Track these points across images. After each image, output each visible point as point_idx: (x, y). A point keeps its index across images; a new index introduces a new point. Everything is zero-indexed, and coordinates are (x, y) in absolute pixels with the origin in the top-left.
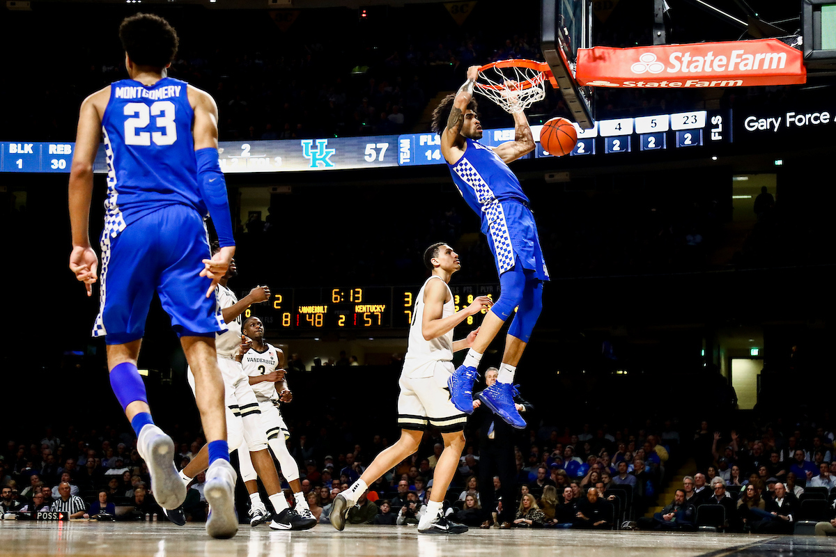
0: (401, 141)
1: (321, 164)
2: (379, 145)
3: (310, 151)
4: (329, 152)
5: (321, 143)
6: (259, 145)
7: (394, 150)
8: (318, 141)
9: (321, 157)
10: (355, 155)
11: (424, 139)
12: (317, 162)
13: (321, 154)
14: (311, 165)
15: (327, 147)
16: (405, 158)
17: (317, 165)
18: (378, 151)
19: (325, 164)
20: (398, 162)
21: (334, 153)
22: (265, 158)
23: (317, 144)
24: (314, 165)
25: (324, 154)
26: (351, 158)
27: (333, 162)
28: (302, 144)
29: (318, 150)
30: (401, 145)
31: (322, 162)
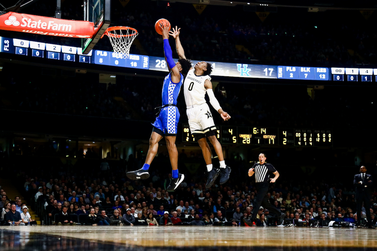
0: (279, 68)
1: (245, 75)
2: (269, 69)
3: (241, 69)
4: (249, 70)
5: (245, 66)
6: (219, 64)
7: (276, 72)
8: (244, 65)
9: (245, 72)
10: (259, 72)
11: (288, 68)
12: (243, 74)
13: (245, 70)
14: (241, 74)
16: (280, 76)
17: (243, 75)
18: (269, 72)
19: (246, 75)
20: (277, 77)
21: (250, 71)
22: (222, 70)
23: (243, 66)
24: (242, 75)
25: (246, 71)
26: (257, 73)
27: (250, 74)
28: (237, 66)
29: (244, 69)
30: (279, 70)
31: (245, 74)
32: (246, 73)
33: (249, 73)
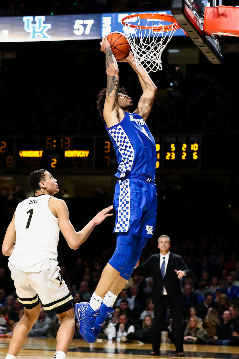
0: (104, 18)
1: (39, 36)
2: (86, 22)
3: (31, 25)
4: (46, 27)
5: (40, 20)
7: (98, 26)
8: (37, 18)
9: (40, 30)
10: (66, 29)
11: (122, 16)
13: (39, 27)
14: (31, 36)
15: (44, 23)
16: (106, 33)
17: (36, 37)
18: (85, 26)
19: (42, 36)
20: (101, 35)
21: (50, 27)
23: (36, 20)
24: (34, 37)
25: (42, 28)
26: (62, 31)
27: (49, 34)
29: (37, 25)
30: (103, 22)
31: (40, 34)
32: (41, 32)
33: (47, 32)
